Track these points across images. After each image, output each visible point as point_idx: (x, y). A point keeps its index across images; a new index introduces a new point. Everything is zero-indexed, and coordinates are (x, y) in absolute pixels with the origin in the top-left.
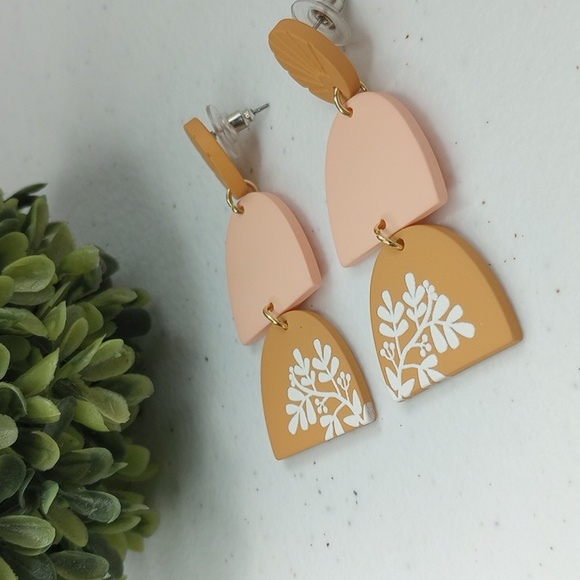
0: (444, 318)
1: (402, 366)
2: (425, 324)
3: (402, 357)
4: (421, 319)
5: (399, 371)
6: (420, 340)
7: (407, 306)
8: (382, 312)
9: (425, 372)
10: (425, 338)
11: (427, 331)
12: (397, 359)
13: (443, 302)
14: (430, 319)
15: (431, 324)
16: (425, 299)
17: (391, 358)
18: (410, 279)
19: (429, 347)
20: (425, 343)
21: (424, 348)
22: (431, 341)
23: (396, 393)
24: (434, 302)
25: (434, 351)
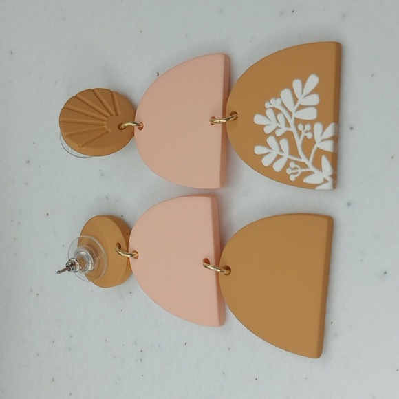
0: (295, 99)
1: (309, 163)
2: (291, 122)
3: (303, 159)
4: (287, 124)
5: (311, 168)
6: (299, 133)
7: (273, 133)
8: (266, 162)
9: (323, 140)
10: (300, 127)
11: (297, 121)
12: (303, 165)
13: (286, 95)
14: (290, 114)
15: (294, 115)
16: (276, 111)
17: (300, 171)
18: (258, 119)
19: (308, 127)
20: (304, 129)
21: (307, 132)
22: (304, 122)
23: (325, 181)
24: (282, 104)
25: (312, 123)
